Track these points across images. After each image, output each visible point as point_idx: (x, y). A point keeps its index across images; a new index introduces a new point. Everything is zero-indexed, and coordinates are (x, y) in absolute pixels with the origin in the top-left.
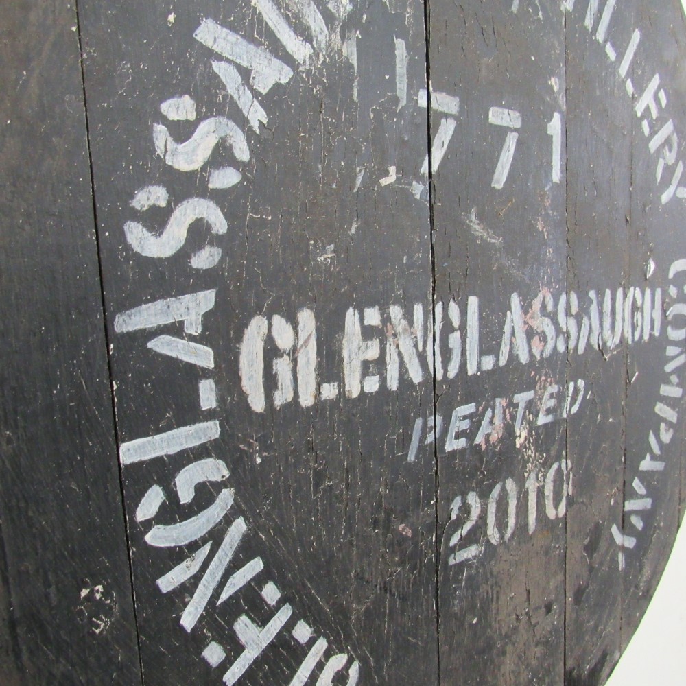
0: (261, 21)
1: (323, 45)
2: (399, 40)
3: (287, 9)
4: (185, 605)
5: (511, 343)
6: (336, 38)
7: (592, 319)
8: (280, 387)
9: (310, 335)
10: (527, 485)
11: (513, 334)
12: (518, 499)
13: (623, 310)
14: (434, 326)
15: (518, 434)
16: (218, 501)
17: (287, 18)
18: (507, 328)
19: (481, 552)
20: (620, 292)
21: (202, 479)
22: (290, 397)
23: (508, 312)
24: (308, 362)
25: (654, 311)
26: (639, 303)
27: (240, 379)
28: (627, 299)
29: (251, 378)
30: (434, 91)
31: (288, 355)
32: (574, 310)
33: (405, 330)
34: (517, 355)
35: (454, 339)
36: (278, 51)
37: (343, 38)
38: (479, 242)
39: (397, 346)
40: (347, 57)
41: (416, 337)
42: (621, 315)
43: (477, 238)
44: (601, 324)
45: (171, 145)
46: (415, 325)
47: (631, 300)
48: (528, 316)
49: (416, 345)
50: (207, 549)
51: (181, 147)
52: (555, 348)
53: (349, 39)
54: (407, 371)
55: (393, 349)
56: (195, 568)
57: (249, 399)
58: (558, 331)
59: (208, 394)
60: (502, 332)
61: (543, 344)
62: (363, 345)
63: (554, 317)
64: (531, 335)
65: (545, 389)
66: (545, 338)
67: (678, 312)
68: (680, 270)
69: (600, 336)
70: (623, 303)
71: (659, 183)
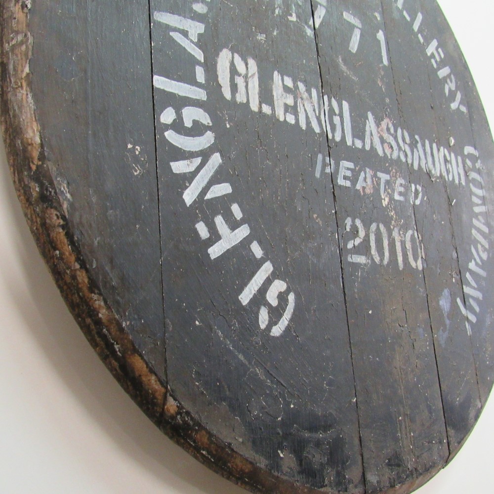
4: (187, 187)
5: (371, 140)
7: (420, 152)
8: (239, 92)
9: (254, 74)
10: (393, 235)
11: (371, 134)
12: (389, 240)
13: (439, 158)
14: (324, 106)
15: (383, 197)
16: (205, 136)
18: (367, 128)
19: (368, 263)
20: (435, 146)
21: (197, 119)
22: (245, 101)
23: (367, 121)
24: (254, 86)
25: (459, 168)
26: (449, 159)
27: (217, 76)
28: (440, 152)
29: (223, 79)
31: (243, 77)
32: (408, 140)
33: (307, 99)
34: (376, 149)
35: (337, 120)
38: (345, 74)
39: (304, 105)
41: (314, 106)
42: (438, 160)
43: (344, 72)
44: (426, 158)
46: (313, 99)
47: (443, 155)
48: (379, 129)
49: (314, 110)
50: (198, 160)
52: (399, 157)
54: (310, 122)
55: (301, 106)
56: (192, 168)
57: (223, 89)
58: (400, 148)
59: (200, 74)
60: (365, 131)
61: (390, 150)
62: (284, 94)
63: (396, 138)
64: (383, 141)
65: (397, 179)
66: (392, 147)
67: (475, 178)
68: (471, 153)
69: (426, 165)
70: (438, 153)
71: (448, 96)
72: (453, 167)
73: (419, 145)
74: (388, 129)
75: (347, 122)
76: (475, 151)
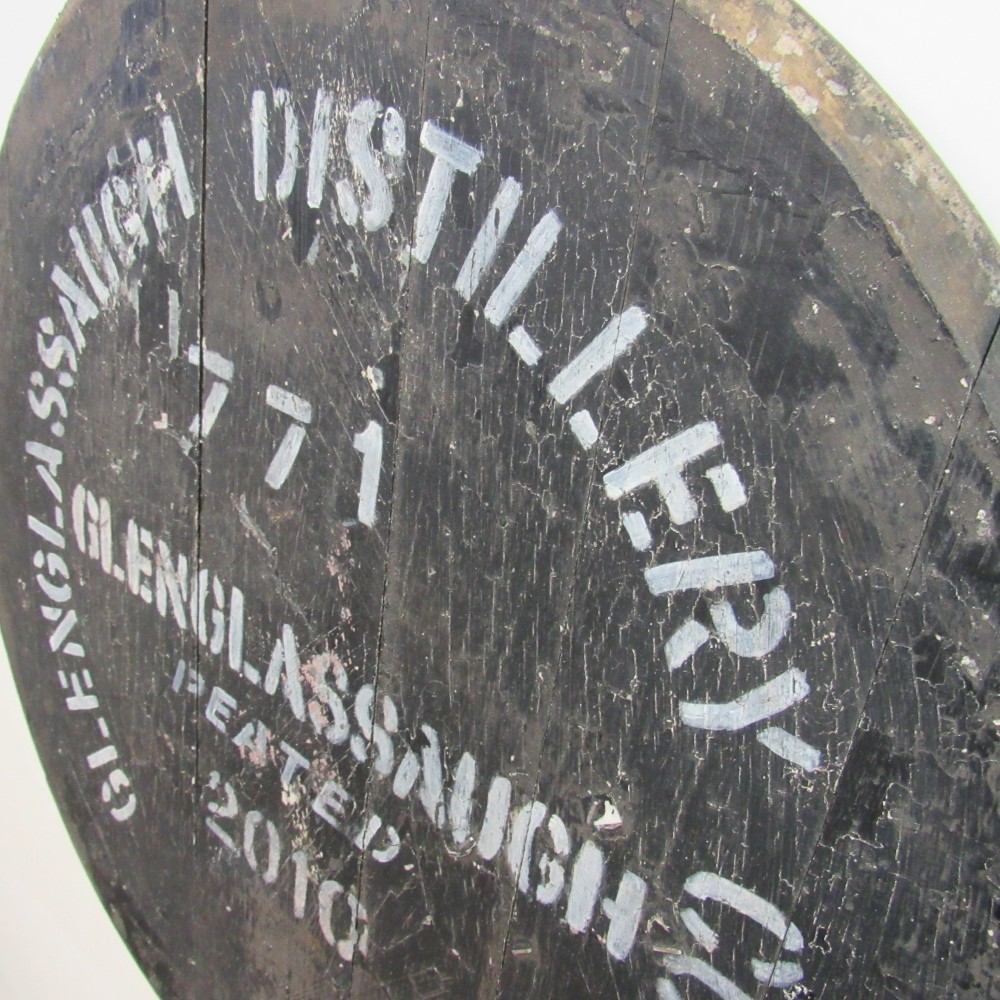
0: (81, 268)
1: (116, 291)
2: (173, 291)
3: (95, 259)
5: (281, 679)
6: (125, 285)
7: (427, 767)
8: (91, 544)
11: (283, 669)
13: (509, 822)
14: (199, 588)
15: (286, 787)
16: (64, 588)
17: (94, 265)
18: (276, 655)
20: (502, 785)
22: (97, 558)
23: (278, 641)
24: (106, 539)
30: (208, 348)
31: (95, 524)
32: (391, 725)
33: (171, 570)
34: (288, 700)
35: (218, 617)
36: (90, 292)
37: (129, 285)
38: (247, 535)
39: (165, 579)
40: (131, 304)
41: (179, 584)
42: (502, 823)
43: (246, 530)
44: (446, 793)
45: (44, 349)
46: (180, 572)
47: (536, 823)
48: (305, 668)
51: (49, 350)
52: (347, 744)
53: (133, 286)
54: (173, 608)
55: (162, 579)
57: (77, 538)
58: (355, 727)
59: (59, 517)
60: (269, 656)
61: (326, 719)
62: (140, 556)
63: (348, 704)
64: (308, 694)
65: (326, 779)
66: (330, 716)
67: (715, 988)
68: (744, 911)
69: (442, 809)
70: (511, 809)
71: (677, 671)
72: (576, 881)
73: (431, 753)
74: (330, 677)
75: (236, 627)
76: (788, 925)
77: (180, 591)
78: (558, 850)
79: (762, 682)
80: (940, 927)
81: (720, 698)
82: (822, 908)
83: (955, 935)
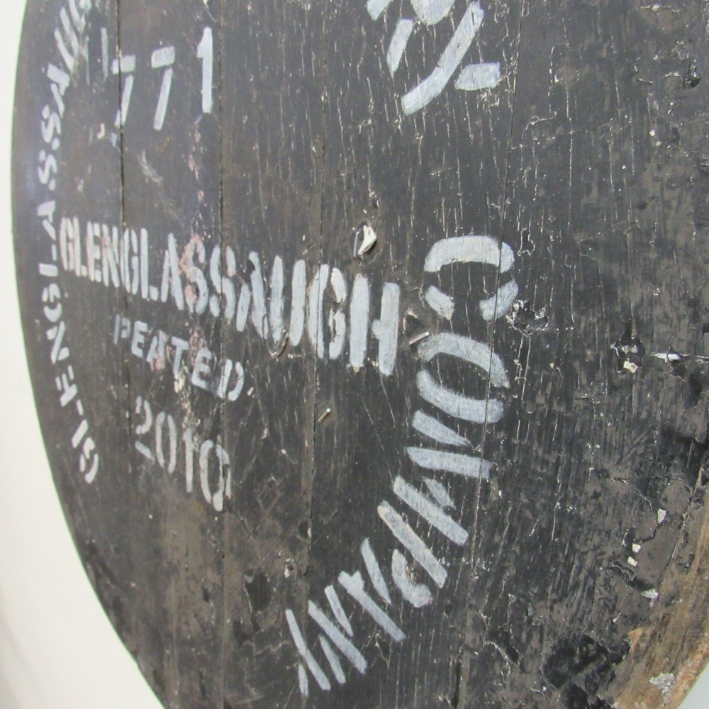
0: (61, 55)
1: (77, 55)
2: (103, 29)
4: (53, 350)
5: (170, 284)
6: (81, 46)
7: (254, 290)
8: (70, 260)
10: (184, 438)
11: (170, 275)
12: (178, 443)
13: (307, 298)
15: (176, 377)
16: (58, 308)
18: (166, 267)
19: (153, 460)
20: (300, 267)
22: (73, 268)
23: (166, 252)
26: (340, 295)
28: (315, 283)
29: (63, 250)
30: (122, 56)
31: (72, 242)
32: (232, 270)
33: (109, 244)
34: (174, 298)
35: (135, 260)
36: (65, 68)
37: (83, 45)
38: (147, 181)
40: (84, 57)
41: (114, 251)
42: (302, 303)
43: (146, 177)
44: (267, 304)
45: (45, 130)
46: (114, 242)
47: (323, 286)
48: (182, 260)
50: (56, 329)
51: (47, 129)
52: (208, 308)
53: (85, 44)
55: (105, 256)
56: (54, 336)
57: (63, 261)
58: (211, 289)
59: (54, 252)
61: (195, 296)
62: (94, 247)
63: (207, 271)
64: (185, 281)
65: (198, 348)
66: (197, 292)
67: (457, 354)
68: (468, 260)
69: (266, 320)
70: (307, 286)
71: (397, 73)
72: (353, 320)
73: (256, 276)
74: (196, 256)
75: (144, 262)
76: (500, 247)
77: (115, 258)
78: (339, 300)
79: (452, 34)
80: (613, 159)
81: (426, 73)
82: (522, 209)
83: (624, 159)
